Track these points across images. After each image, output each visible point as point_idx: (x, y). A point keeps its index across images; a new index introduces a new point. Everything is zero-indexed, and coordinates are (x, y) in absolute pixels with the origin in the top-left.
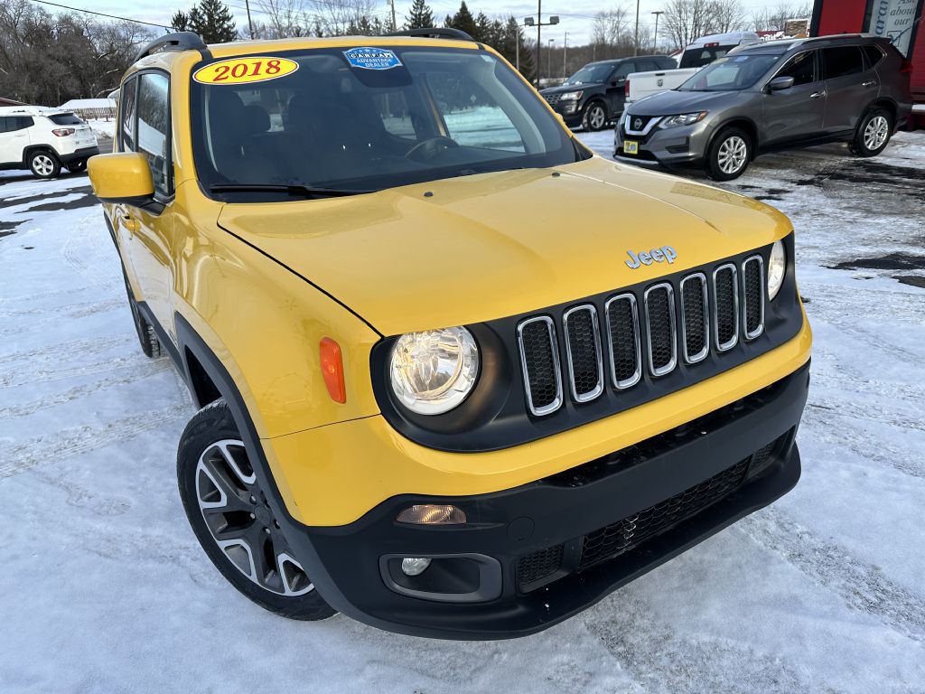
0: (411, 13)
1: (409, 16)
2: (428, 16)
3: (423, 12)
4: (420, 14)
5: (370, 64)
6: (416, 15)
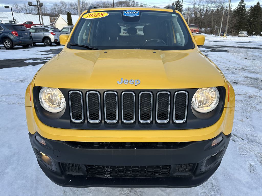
0: (238, 5)
1: (237, 6)
2: (244, 6)
3: (243, 5)
4: (241, 5)
5: (129, 15)
6: (240, 6)
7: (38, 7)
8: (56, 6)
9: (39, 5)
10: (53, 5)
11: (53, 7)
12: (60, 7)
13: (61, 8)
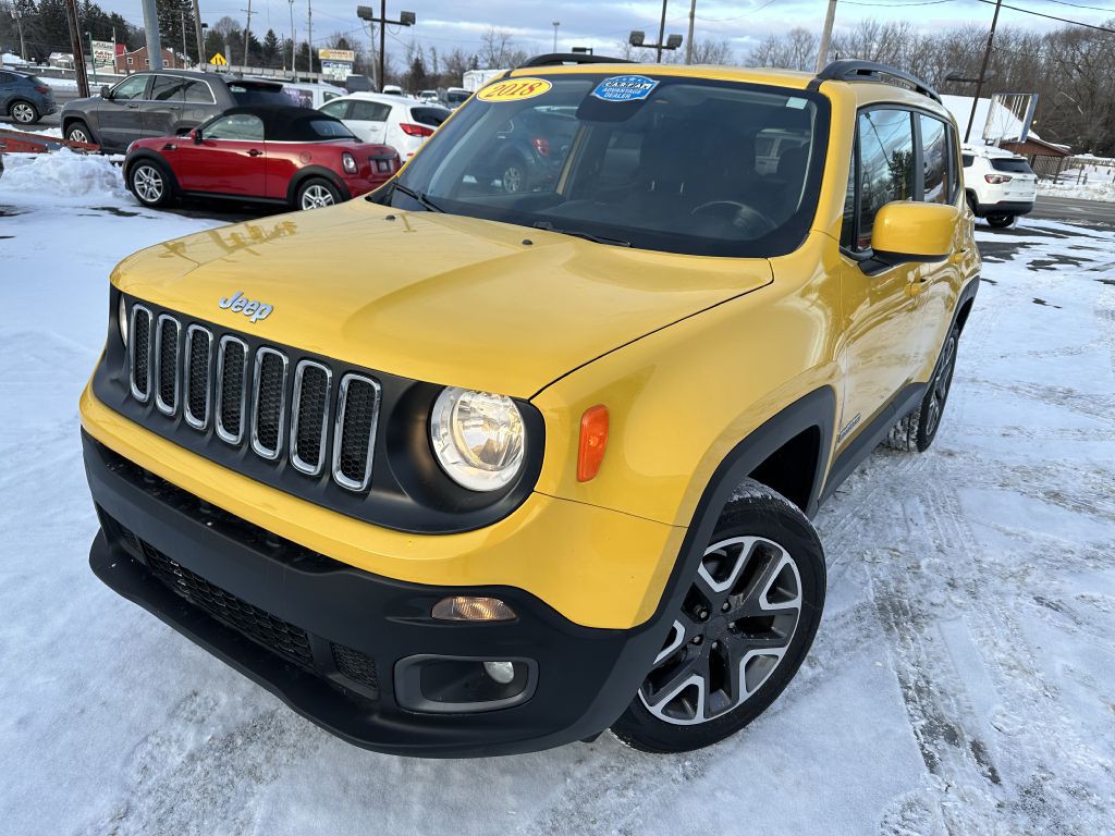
7: (660, 53)
8: (769, 49)
9: (665, 44)
10: (757, 43)
11: (755, 52)
12: (783, 53)
13: (786, 56)
